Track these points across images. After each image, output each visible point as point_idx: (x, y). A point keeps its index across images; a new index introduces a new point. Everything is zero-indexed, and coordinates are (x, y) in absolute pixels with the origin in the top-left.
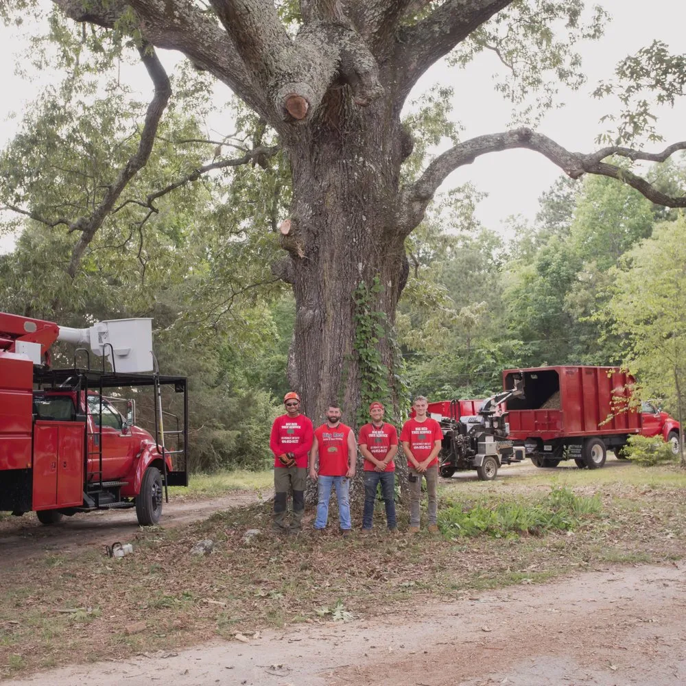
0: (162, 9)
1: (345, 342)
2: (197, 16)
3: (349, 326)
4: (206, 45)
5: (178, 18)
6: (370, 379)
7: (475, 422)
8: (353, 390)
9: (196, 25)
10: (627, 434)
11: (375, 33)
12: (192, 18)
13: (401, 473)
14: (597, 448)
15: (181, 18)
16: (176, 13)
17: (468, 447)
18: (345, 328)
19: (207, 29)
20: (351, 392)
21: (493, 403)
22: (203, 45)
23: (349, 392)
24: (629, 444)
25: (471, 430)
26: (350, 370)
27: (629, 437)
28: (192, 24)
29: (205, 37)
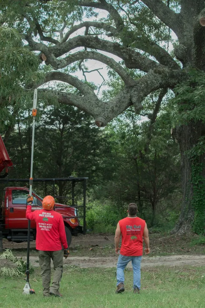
0: (128, 58)
2: (140, 57)
4: (143, 67)
5: (133, 60)
9: (140, 61)
11: (196, 57)
12: (138, 59)
15: (134, 60)
16: (132, 58)
19: (143, 62)
22: (142, 67)
28: (138, 61)
29: (143, 65)
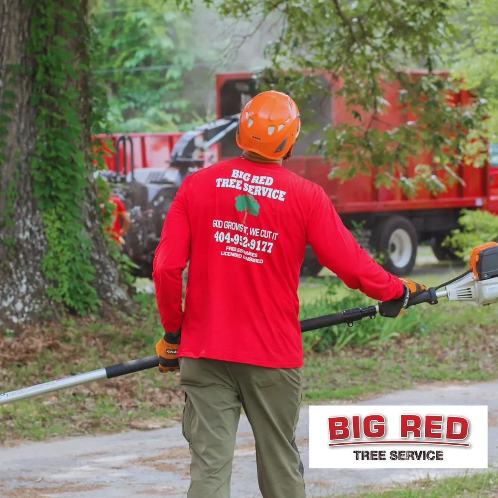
1: (10, 42)
3: (18, 16)
6: (51, 106)
7: (164, 182)
8: (22, 126)
10: (460, 209)
13: (98, 266)
14: (401, 238)
17: (149, 232)
18: (10, 18)
20: (18, 129)
21: (199, 142)
23: (14, 129)
24: (462, 228)
25: (156, 198)
26: (17, 91)
27: (463, 215)
